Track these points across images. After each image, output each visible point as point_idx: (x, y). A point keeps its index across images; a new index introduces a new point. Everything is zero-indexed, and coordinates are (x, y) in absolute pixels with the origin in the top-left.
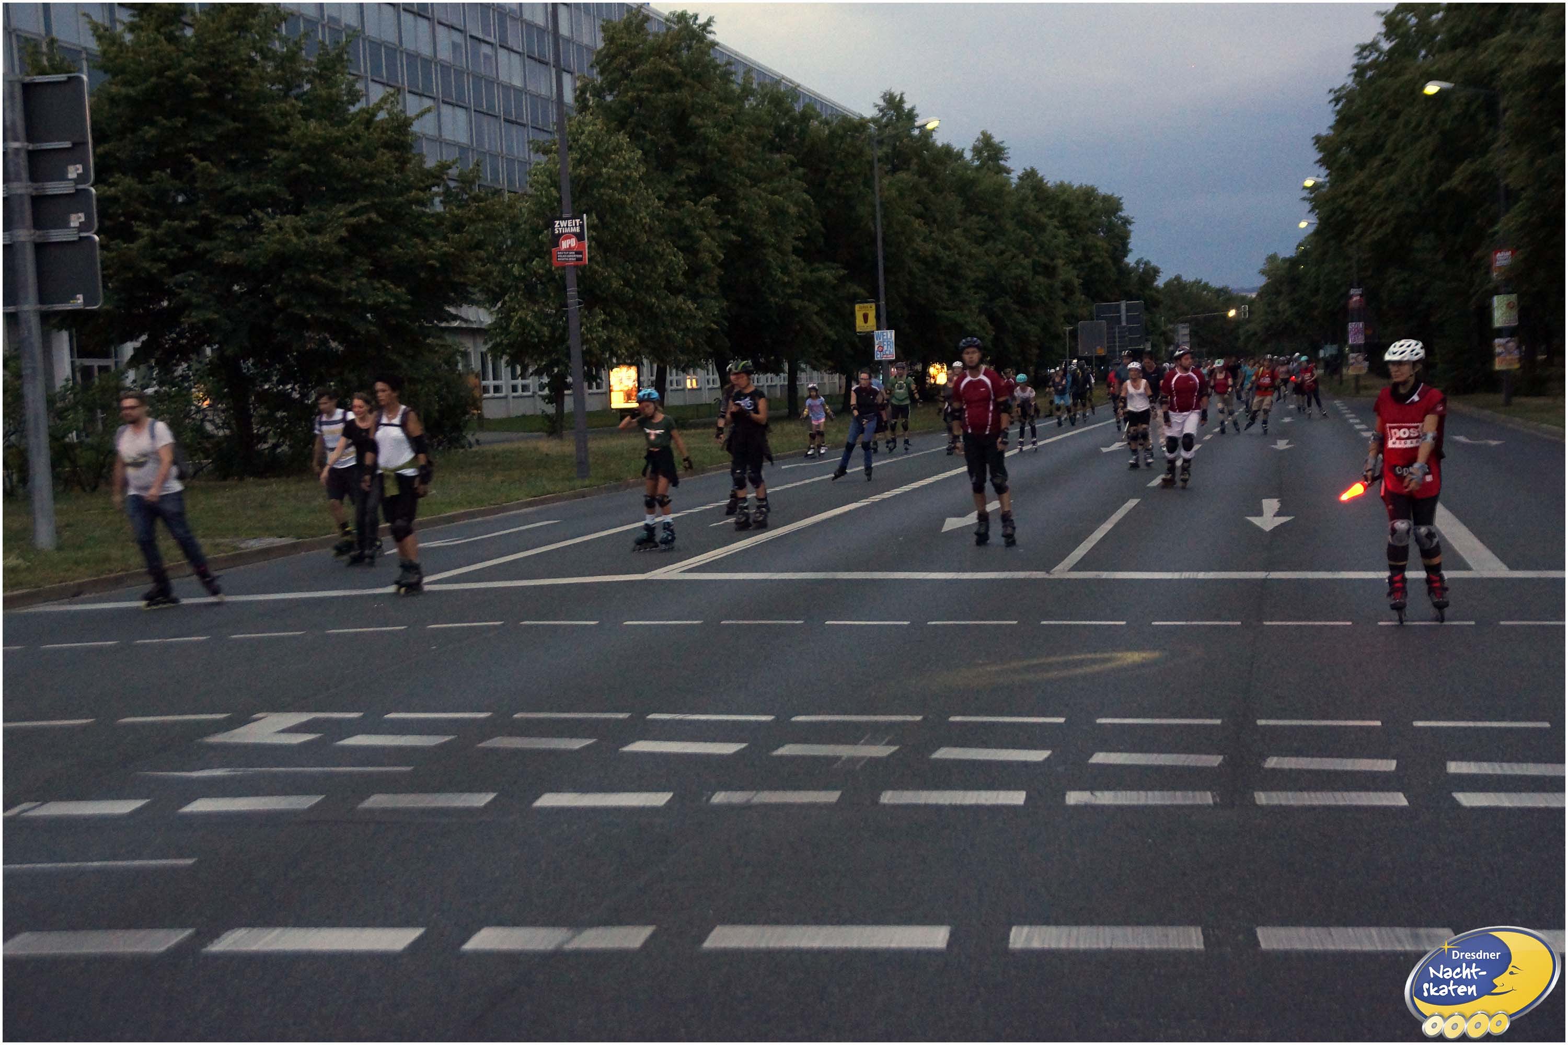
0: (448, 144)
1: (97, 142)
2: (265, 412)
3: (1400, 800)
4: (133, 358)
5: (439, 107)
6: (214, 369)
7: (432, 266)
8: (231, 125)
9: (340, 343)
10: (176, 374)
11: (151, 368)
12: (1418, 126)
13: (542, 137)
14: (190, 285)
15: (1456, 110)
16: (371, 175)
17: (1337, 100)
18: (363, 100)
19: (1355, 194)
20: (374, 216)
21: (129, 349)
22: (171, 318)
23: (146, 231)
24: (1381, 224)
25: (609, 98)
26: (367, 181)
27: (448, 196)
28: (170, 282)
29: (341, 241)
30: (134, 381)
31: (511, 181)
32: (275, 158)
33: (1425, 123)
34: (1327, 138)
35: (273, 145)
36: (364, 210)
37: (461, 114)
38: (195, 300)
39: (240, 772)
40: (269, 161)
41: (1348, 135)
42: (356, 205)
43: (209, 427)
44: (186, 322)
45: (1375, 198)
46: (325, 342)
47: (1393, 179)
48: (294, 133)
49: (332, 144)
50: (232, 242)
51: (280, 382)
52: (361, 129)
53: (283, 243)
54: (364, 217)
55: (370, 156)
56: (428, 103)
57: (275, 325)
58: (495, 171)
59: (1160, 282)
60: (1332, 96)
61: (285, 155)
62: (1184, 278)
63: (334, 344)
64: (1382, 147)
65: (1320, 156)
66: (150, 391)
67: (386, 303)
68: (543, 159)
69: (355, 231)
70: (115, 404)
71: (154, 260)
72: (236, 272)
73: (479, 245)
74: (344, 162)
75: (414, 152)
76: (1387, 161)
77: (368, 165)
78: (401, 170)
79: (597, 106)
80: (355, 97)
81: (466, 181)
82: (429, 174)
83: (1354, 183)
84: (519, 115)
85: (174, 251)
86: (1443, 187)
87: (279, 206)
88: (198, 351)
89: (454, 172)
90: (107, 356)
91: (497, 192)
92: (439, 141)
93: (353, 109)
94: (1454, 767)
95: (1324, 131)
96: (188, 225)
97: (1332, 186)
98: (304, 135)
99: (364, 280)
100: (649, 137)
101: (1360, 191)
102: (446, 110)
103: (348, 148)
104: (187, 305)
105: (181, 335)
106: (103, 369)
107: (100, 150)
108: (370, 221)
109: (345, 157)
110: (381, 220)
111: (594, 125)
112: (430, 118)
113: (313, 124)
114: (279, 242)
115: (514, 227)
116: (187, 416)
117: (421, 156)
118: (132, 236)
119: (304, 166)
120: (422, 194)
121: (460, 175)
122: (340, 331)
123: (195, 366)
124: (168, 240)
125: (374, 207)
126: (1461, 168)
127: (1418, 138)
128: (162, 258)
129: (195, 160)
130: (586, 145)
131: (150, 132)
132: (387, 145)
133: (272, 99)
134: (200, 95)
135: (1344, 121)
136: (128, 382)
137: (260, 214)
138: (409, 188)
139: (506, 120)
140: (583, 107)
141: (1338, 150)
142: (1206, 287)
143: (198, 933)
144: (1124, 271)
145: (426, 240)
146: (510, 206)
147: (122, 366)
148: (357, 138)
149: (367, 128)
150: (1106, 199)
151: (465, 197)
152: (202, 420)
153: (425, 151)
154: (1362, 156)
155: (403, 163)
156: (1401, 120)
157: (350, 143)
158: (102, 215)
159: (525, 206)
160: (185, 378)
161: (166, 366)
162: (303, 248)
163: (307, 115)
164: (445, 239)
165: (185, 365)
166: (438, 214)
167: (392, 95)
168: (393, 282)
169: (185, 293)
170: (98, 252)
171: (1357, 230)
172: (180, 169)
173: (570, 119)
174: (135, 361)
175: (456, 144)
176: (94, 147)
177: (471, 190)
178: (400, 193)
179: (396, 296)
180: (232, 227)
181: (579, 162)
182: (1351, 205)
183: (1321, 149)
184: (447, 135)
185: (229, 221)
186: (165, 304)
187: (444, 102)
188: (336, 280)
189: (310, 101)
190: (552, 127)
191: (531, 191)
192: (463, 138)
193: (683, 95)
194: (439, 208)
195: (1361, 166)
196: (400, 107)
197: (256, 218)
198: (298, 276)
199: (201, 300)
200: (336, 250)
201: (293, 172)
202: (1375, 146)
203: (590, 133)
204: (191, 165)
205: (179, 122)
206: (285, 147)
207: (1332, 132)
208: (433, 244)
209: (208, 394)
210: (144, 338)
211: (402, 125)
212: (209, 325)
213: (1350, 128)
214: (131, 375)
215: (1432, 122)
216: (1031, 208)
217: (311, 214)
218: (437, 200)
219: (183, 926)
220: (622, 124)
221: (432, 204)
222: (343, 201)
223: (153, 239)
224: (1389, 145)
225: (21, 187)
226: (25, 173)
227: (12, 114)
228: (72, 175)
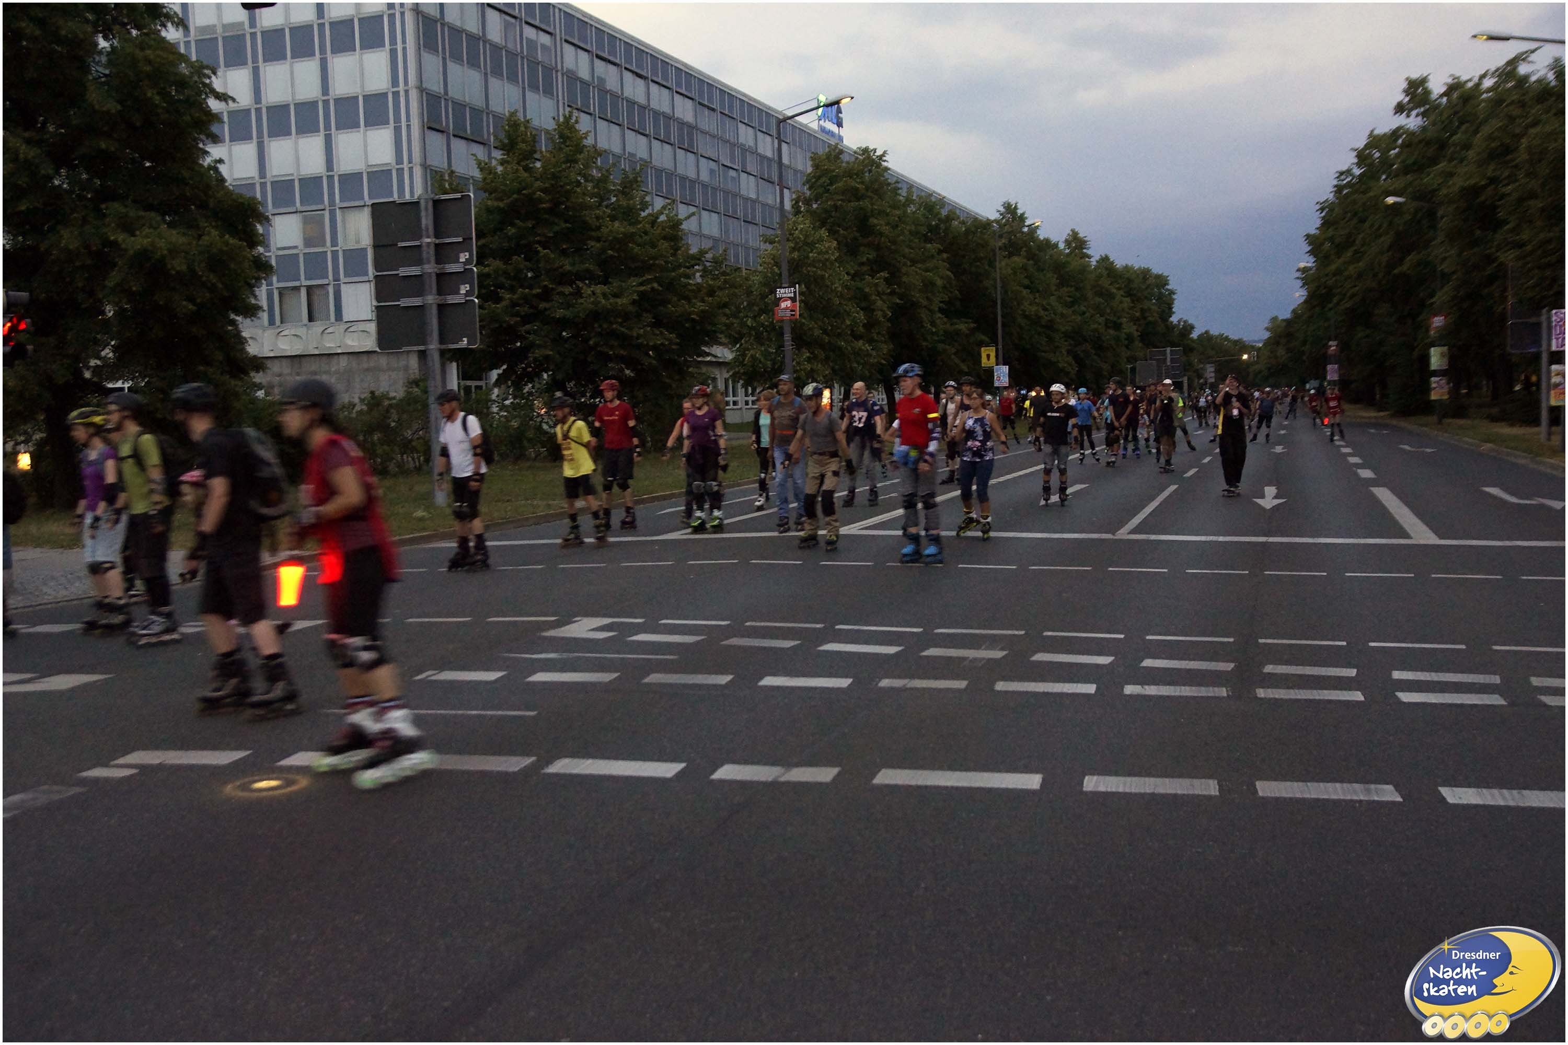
0: (704, 236)
1: (478, 237)
3: (1358, 696)
4: (497, 380)
5: (700, 212)
6: (549, 388)
7: (693, 320)
8: (564, 225)
9: (632, 371)
10: (525, 391)
11: (509, 387)
12: (1380, 227)
13: (770, 232)
14: (535, 332)
15: (1407, 217)
16: (655, 258)
17: (1322, 209)
18: (650, 207)
19: (1334, 275)
20: (655, 285)
21: (494, 374)
22: (522, 354)
23: (508, 296)
24: (1353, 295)
25: (815, 206)
26: (652, 262)
27: (705, 271)
28: (523, 329)
29: (634, 302)
30: (498, 396)
31: (747, 263)
32: (592, 247)
33: (1385, 225)
34: (1314, 236)
35: (591, 238)
36: (649, 281)
37: (715, 216)
38: (538, 342)
39: (565, 655)
40: (588, 249)
41: (1329, 235)
42: (644, 278)
43: (545, 427)
44: (531, 357)
45: (1348, 278)
46: (622, 370)
47: (1361, 265)
48: (604, 230)
49: (630, 237)
50: (562, 303)
51: (591, 397)
52: (648, 226)
53: (596, 304)
54: (649, 286)
55: (654, 246)
56: (693, 209)
57: (589, 359)
58: (736, 256)
59: (1195, 335)
60: (1318, 207)
61: (598, 245)
62: (1211, 333)
63: (627, 372)
64: (1354, 241)
65: (1309, 248)
66: (507, 402)
67: (662, 344)
68: (769, 247)
69: (642, 295)
70: (485, 411)
71: (512, 315)
72: (563, 323)
73: (725, 305)
74: (637, 249)
75: (683, 242)
76: (1356, 252)
77: (653, 252)
78: (674, 255)
79: (807, 211)
80: (645, 205)
81: (717, 262)
82: (693, 257)
83: (1333, 267)
84: (754, 217)
85: (525, 310)
86: (1396, 271)
87: (594, 279)
88: (539, 375)
89: (709, 256)
90: (480, 379)
91: (738, 270)
92: (700, 235)
93: (643, 214)
94: (1397, 675)
95: (1313, 231)
96: (535, 291)
97: (1317, 270)
98: (611, 231)
99: (648, 329)
100: (842, 232)
101: (1338, 272)
102: (705, 214)
103: (640, 240)
104: (532, 345)
105: (528, 366)
106: (479, 388)
107: (479, 244)
108: (653, 288)
109: (639, 245)
110: (660, 288)
111: (804, 224)
112: (694, 219)
113: (617, 224)
114: (593, 303)
115: (749, 293)
116: (531, 419)
117: (688, 247)
118: (498, 300)
119: (610, 252)
120: (688, 271)
121: (713, 258)
122: (631, 362)
123: (537, 386)
124: (521, 302)
125: (656, 279)
126: (1409, 258)
127: (1381, 236)
128: (517, 314)
129: (540, 249)
130: (799, 238)
131: (511, 231)
132: (665, 238)
133: (590, 207)
134: (544, 206)
135: (1326, 224)
136: (494, 397)
137: (581, 285)
138: (680, 266)
139: (745, 221)
140: (797, 212)
141: (1322, 244)
142: (1227, 338)
143: (538, 760)
144: (1170, 328)
145: (688, 299)
146: (747, 279)
147: (490, 386)
148: (646, 233)
149: (653, 227)
150: (1158, 277)
151: (717, 273)
152: (541, 422)
153: (690, 242)
154: (1340, 248)
155: (677, 249)
156: (1367, 224)
157: (641, 237)
158: (480, 286)
159: (756, 279)
160: (530, 394)
161: (518, 386)
162: (609, 307)
163: (613, 218)
164: (703, 301)
165: (530, 385)
166: (698, 284)
167: (669, 204)
168: (667, 330)
169: (531, 337)
170: (478, 311)
171: (1335, 300)
172: (530, 255)
173: (788, 220)
174: (498, 383)
175: (709, 237)
176: (477, 242)
177: (721, 268)
178: (674, 270)
179: (670, 340)
180: (561, 294)
181: (794, 249)
182: (1330, 283)
183: (1310, 244)
184: (706, 231)
185: (560, 289)
186: (519, 344)
187: (704, 209)
188: (630, 329)
189: (614, 209)
190: (776, 226)
191: (760, 268)
192: (715, 232)
193: (865, 203)
194: (699, 280)
195: (1339, 255)
196: (674, 212)
197: (578, 288)
198: (605, 326)
199: (542, 342)
200: (631, 308)
201: (603, 257)
202: (1348, 242)
203: (802, 229)
204: (538, 252)
205: (530, 224)
206: (598, 240)
207: (1318, 232)
208: (695, 304)
209: (545, 404)
210: (505, 367)
211: (675, 224)
212: (547, 358)
213: (1330, 229)
214: (496, 391)
215: (1391, 223)
216: (1105, 282)
217: (615, 284)
218: (698, 274)
219: (528, 755)
220: (823, 224)
221: (694, 277)
222: (636, 275)
223: (511, 299)
224: (1358, 241)
225: (430, 268)
226: (433, 259)
227: (427, 220)
228: (462, 260)
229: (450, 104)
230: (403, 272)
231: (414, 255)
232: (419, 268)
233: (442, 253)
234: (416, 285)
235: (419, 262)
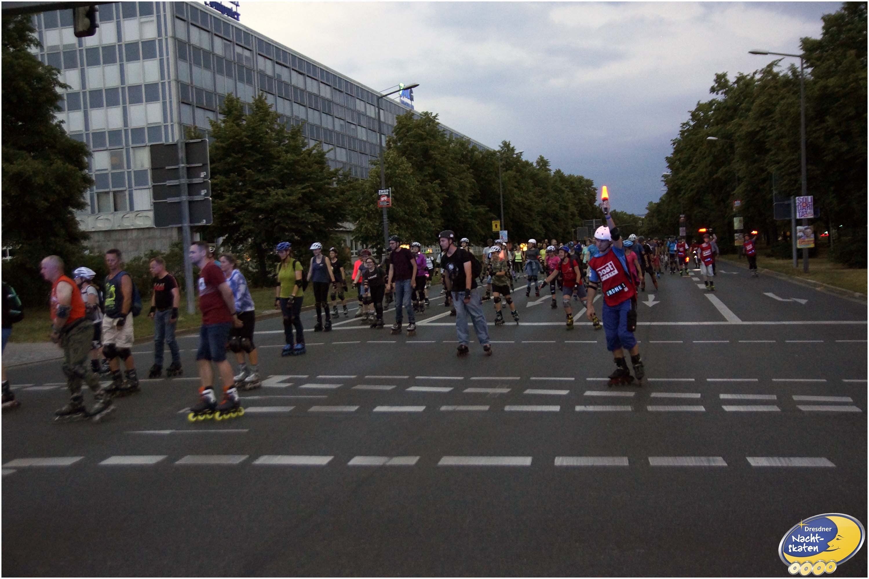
0: (339, 162)
1: (211, 163)
2: (271, 263)
3: (702, 409)
5: (335, 149)
6: (252, 247)
7: (333, 208)
8: (259, 156)
10: (238, 249)
11: (229, 247)
12: (705, 153)
13: (374, 159)
14: (244, 216)
15: (719, 148)
16: (311, 174)
17: (674, 144)
18: (307, 146)
19: (682, 179)
20: (311, 189)
21: (221, 240)
22: (236, 228)
23: (228, 196)
24: (692, 190)
25: (399, 144)
26: (309, 176)
27: (339, 182)
28: (236, 215)
29: (299, 199)
31: (362, 176)
32: (276, 168)
33: (707, 152)
34: (670, 158)
35: (274, 163)
36: (308, 187)
37: (343, 150)
38: (245, 221)
39: (263, 398)
40: (273, 169)
41: (678, 157)
42: (305, 185)
43: (250, 269)
44: (242, 230)
45: (689, 180)
46: (293, 236)
47: (696, 173)
48: (282, 159)
49: (296, 162)
50: (259, 200)
52: (307, 156)
53: (278, 199)
54: (308, 189)
55: (310, 167)
56: (331, 147)
58: (356, 172)
60: (672, 142)
61: (279, 167)
62: (617, 211)
63: (296, 237)
64: (691, 161)
65: (668, 164)
67: (316, 222)
68: (374, 167)
69: (304, 194)
71: (232, 206)
72: (260, 211)
73: (350, 199)
74: (300, 169)
75: (326, 165)
76: (693, 166)
77: (310, 170)
78: (321, 172)
79: (395, 147)
80: (304, 145)
81: (346, 176)
82: (332, 173)
83: (681, 175)
84: (365, 150)
85: (238, 203)
86: (714, 177)
87: (276, 186)
88: (246, 240)
89: (341, 172)
91: (357, 180)
92: (335, 161)
93: (304, 150)
94: (722, 396)
95: (669, 155)
96: (243, 193)
97: (673, 176)
98: (286, 159)
99: (308, 213)
100: (414, 158)
101: (684, 178)
102: (338, 149)
103: (302, 164)
104: (242, 224)
105: (240, 234)
107: (212, 166)
108: (310, 191)
109: (301, 167)
110: (314, 191)
111: (393, 154)
112: (332, 151)
113: (289, 155)
114: (276, 199)
115: (363, 193)
117: (329, 167)
118: (222, 198)
119: (286, 171)
120: (329, 181)
121: (343, 173)
122: (298, 232)
123: (245, 246)
124: (236, 199)
125: (312, 186)
126: (721, 169)
127: (705, 158)
129: (246, 169)
130: (390, 162)
131: (230, 159)
132: (317, 163)
133: (274, 146)
134: (248, 145)
135: (677, 151)
137: (269, 189)
138: (325, 178)
139: (360, 153)
140: (389, 148)
141: (675, 162)
142: (625, 214)
143: (250, 457)
144: (595, 208)
145: (330, 197)
146: (362, 185)
147: (219, 246)
148: (305, 160)
149: (309, 156)
150: (587, 181)
151: (345, 181)
152: (248, 266)
153: (330, 165)
154: (684, 164)
155: (323, 168)
156: (698, 152)
157: (303, 162)
158: (213, 190)
159: (367, 185)
160: (241, 250)
161: (234, 245)
162: (285, 201)
163: (287, 152)
164: (338, 197)
165: (241, 245)
166: (335, 188)
167: (318, 144)
168: (318, 214)
169: (242, 219)
170: (211, 204)
171: (683, 192)
172: (241, 173)
174: (223, 244)
175: (342, 162)
176: (210, 166)
177: (347, 179)
178: (321, 180)
179: (319, 219)
180: (258, 194)
181: (388, 168)
182: (680, 183)
183: (668, 162)
184: (338, 159)
185: (258, 192)
186: (235, 222)
187: (337, 147)
188: (297, 213)
189: (288, 147)
190: (378, 155)
191: (370, 179)
192: (344, 160)
193: (427, 142)
194: (335, 185)
195: (684, 168)
196: (321, 148)
197: (268, 191)
198: (283, 212)
199: (248, 222)
200: (297, 202)
201: (282, 173)
202: (688, 161)
203: (392, 157)
204: (244, 171)
205: (240, 155)
206: (279, 164)
207: (672, 156)
208: (333, 199)
209: (250, 256)
210: (227, 235)
211: (322, 155)
212: (250, 230)
213: (679, 154)
214: (222, 249)
215: (710, 151)
216: (559, 184)
217: (289, 189)
218: (335, 183)
219: (244, 454)
220: (404, 154)
221: (333, 184)
222: (300, 184)
223: (230, 199)
224: (694, 161)
225: (184, 181)
226: (186, 176)
227: (181, 154)
228: (202, 176)
229: (194, 90)
230: (169, 183)
231: (175, 174)
232: (177, 181)
233: (191, 172)
234: (176, 190)
235: (178, 178)
